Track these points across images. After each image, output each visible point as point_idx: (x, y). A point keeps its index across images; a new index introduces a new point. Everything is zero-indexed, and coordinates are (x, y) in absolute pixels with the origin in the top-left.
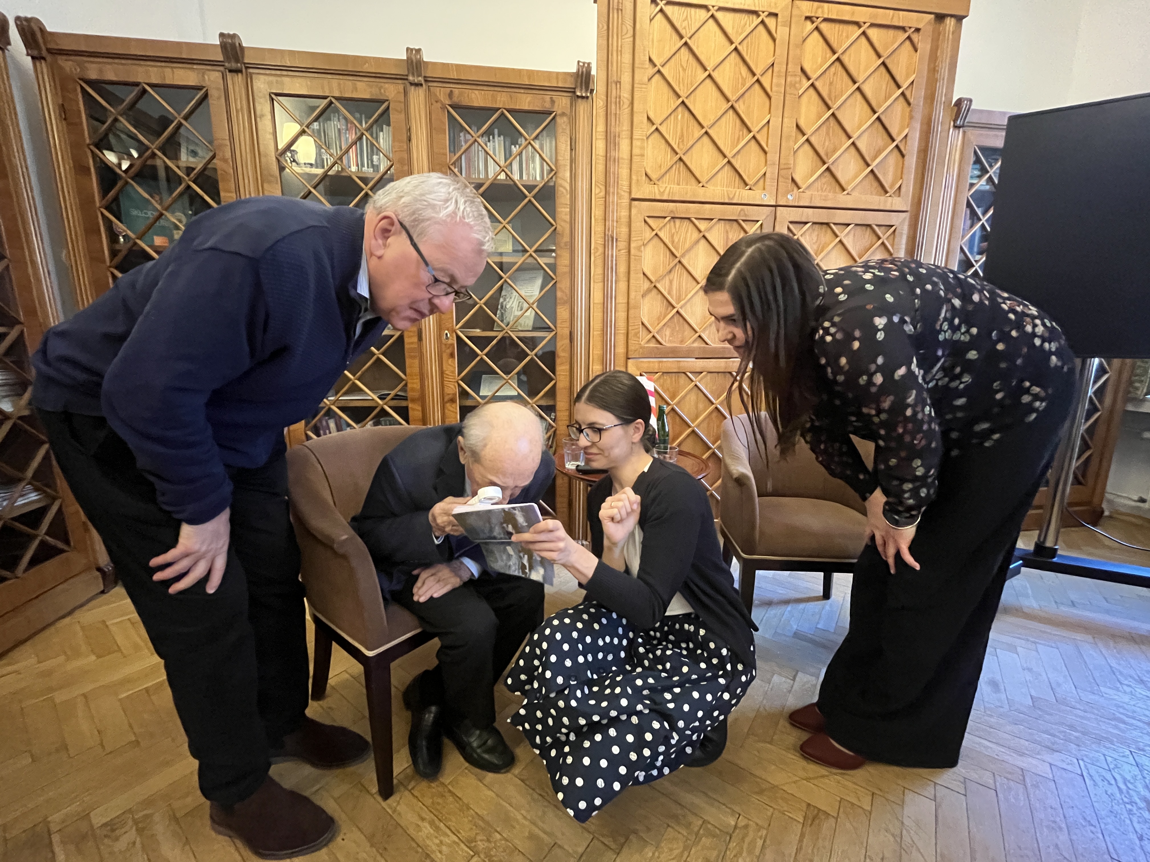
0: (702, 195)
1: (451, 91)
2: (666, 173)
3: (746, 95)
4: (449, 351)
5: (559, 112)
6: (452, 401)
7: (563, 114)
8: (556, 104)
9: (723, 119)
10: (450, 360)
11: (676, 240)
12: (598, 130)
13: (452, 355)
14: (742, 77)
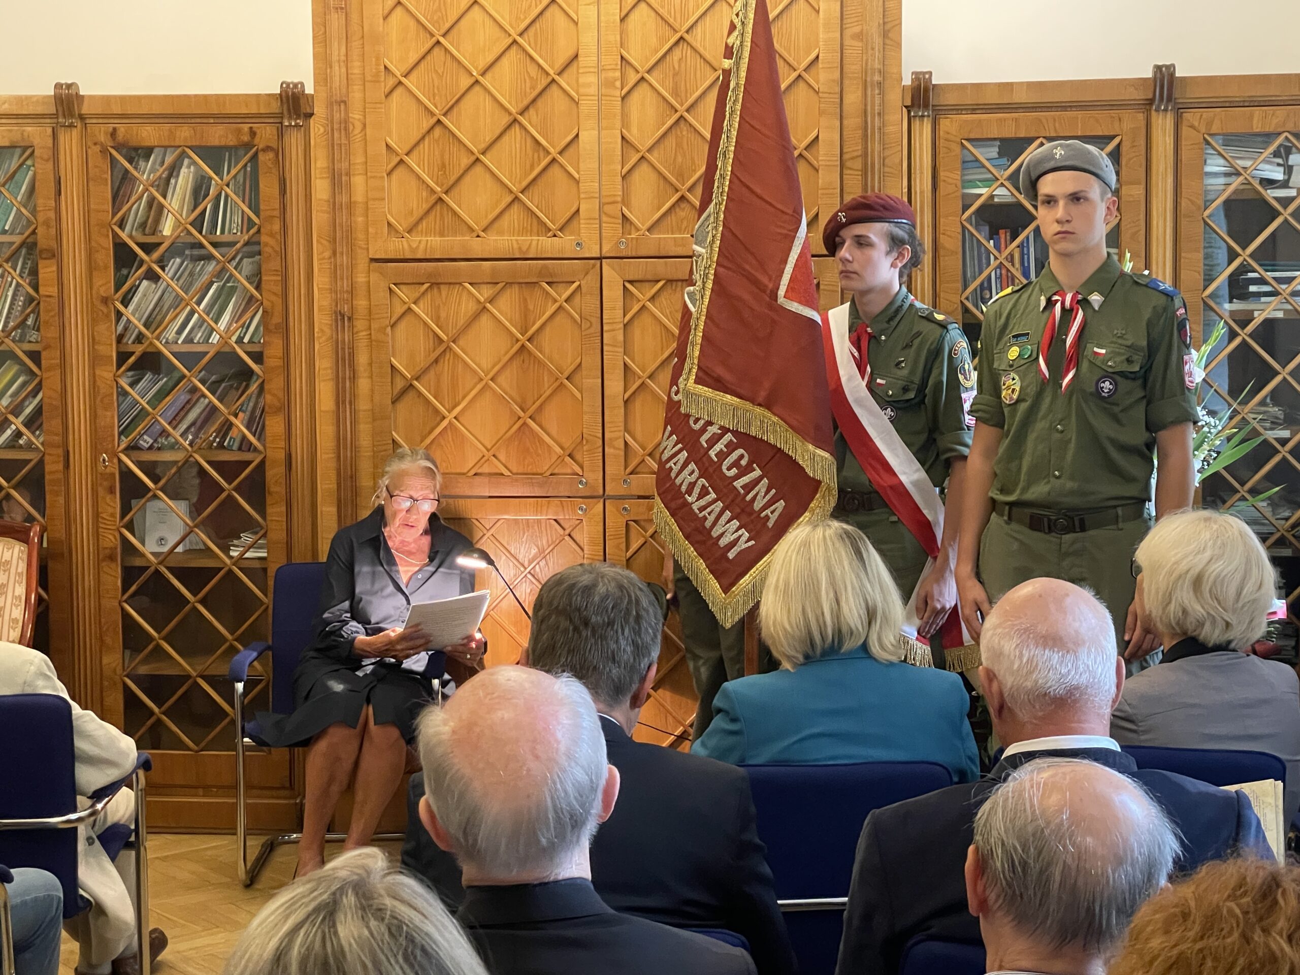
0: (477, 247)
1: (115, 129)
2: (421, 219)
3: (540, 102)
4: (105, 483)
5: (261, 146)
6: (111, 558)
7: (267, 149)
8: (258, 136)
9: (506, 138)
10: (108, 498)
11: (443, 315)
12: (319, 164)
13: (111, 491)
14: (531, 78)
